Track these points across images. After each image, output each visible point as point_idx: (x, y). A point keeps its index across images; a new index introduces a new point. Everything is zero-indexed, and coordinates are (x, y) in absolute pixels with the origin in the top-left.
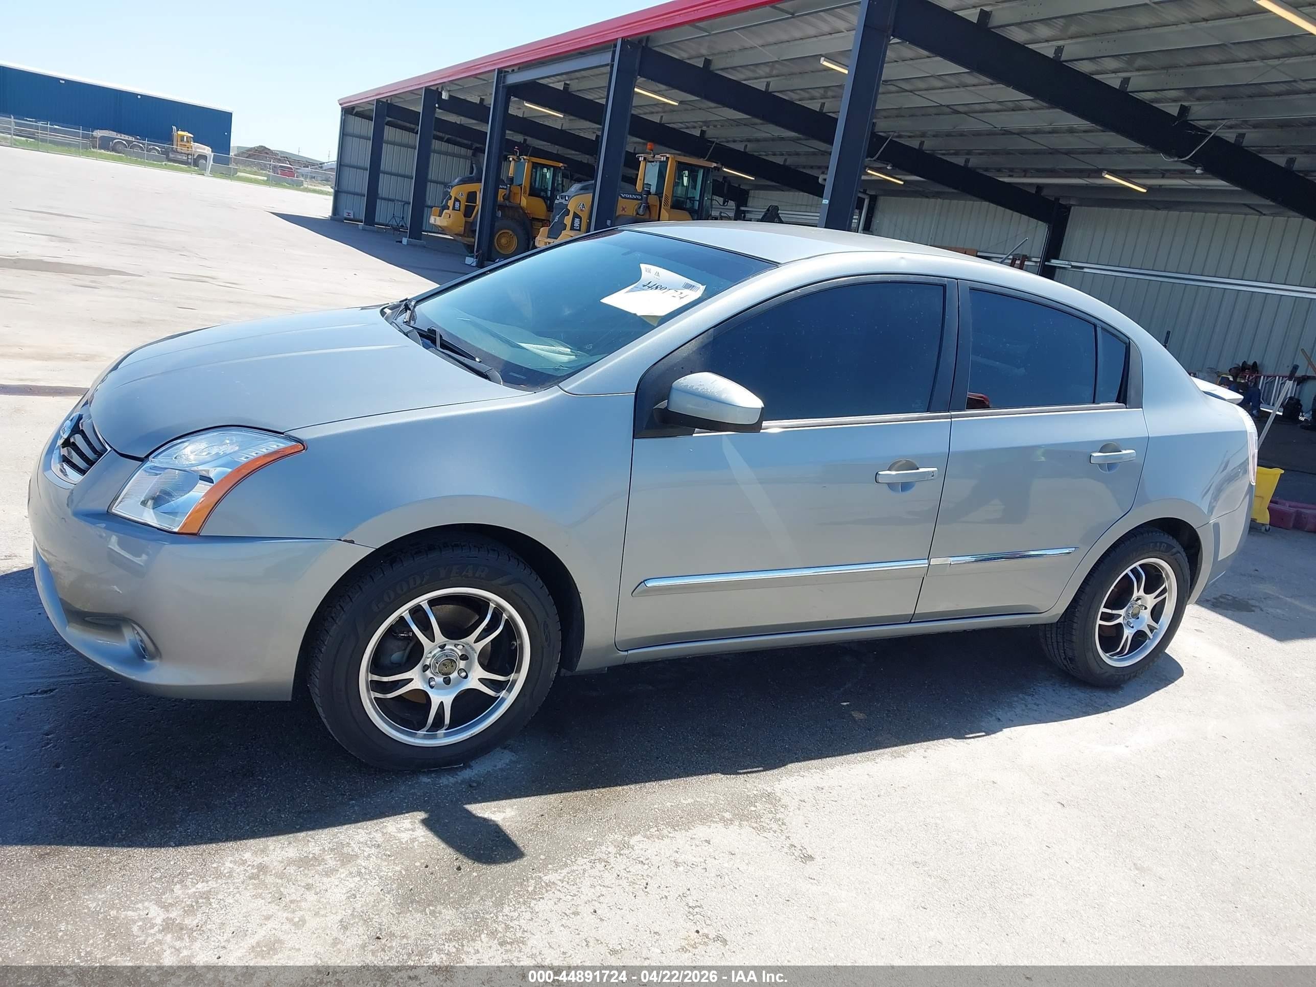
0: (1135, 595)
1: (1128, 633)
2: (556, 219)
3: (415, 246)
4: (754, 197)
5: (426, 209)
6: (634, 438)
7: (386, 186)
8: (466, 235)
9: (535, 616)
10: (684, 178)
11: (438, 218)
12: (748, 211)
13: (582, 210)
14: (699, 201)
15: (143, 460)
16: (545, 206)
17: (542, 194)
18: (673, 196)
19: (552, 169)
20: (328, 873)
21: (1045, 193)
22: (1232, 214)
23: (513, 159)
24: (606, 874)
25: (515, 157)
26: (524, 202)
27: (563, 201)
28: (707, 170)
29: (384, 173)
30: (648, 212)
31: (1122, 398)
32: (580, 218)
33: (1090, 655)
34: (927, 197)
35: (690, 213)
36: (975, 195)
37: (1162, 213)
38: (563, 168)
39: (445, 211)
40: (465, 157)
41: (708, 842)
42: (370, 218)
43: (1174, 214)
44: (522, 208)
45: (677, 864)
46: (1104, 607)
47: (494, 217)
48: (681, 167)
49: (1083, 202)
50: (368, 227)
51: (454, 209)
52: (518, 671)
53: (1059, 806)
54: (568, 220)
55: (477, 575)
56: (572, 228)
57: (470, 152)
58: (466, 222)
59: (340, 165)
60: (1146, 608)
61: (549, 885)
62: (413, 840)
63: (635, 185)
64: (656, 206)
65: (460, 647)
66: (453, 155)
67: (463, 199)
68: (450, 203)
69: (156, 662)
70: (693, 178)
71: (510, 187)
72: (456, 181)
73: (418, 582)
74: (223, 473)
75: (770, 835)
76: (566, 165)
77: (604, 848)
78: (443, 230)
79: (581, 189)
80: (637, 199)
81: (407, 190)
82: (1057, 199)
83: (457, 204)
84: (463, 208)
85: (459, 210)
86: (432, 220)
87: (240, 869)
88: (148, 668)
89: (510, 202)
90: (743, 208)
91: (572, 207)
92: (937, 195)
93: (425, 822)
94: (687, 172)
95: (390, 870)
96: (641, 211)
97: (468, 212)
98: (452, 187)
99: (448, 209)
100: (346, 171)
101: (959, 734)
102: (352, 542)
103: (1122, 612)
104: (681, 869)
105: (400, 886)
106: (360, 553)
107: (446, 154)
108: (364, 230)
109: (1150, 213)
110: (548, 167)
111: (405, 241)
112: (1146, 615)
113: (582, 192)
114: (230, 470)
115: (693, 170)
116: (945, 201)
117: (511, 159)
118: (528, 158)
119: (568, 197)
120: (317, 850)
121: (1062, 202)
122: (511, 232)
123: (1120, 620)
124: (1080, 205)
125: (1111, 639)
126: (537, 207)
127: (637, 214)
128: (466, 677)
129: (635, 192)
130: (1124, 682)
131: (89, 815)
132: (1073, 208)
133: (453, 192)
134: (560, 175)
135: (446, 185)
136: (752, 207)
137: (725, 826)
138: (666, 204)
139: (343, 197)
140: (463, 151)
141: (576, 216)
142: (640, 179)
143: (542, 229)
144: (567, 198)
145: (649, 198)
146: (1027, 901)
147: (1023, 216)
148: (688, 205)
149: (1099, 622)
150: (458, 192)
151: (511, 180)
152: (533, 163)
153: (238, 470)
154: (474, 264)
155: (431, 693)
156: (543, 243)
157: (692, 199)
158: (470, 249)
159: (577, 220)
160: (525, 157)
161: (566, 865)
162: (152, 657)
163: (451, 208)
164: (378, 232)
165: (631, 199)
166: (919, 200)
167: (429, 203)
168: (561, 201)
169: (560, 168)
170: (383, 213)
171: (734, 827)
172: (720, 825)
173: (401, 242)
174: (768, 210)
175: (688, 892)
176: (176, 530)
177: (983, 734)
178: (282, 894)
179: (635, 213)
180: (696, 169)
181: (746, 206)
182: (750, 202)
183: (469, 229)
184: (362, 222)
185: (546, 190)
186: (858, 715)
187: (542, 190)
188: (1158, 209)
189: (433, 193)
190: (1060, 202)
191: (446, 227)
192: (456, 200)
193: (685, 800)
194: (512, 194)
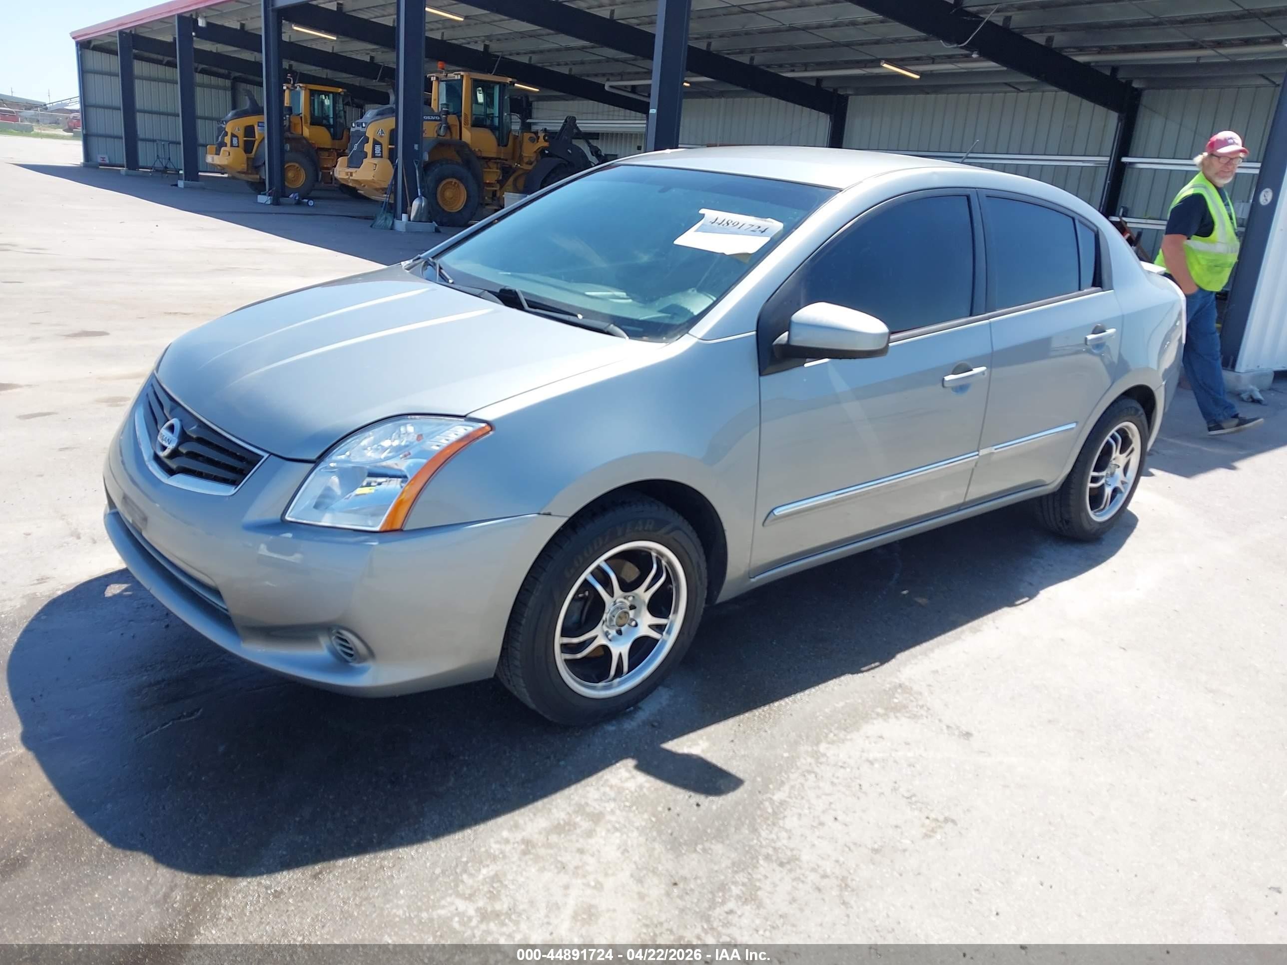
0: (1114, 456)
1: (1108, 491)
2: (355, 148)
3: (192, 188)
4: (538, 109)
5: (200, 149)
6: (760, 374)
7: (145, 125)
8: (250, 172)
9: (690, 559)
10: (478, 94)
11: (216, 157)
12: (535, 124)
13: (381, 136)
14: (499, 117)
15: (316, 462)
16: (329, 135)
17: (325, 122)
18: (472, 115)
19: (331, 95)
20: (590, 834)
21: (825, 85)
22: (994, 93)
23: (288, 88)
24: (821, 784)
25: (290, 86)
26: (306, 132)
27: (360, 128)
28: (503, 86)
29: (144, 111)
30: (448, 132)
31: (1098, 282)
32: (380, 144)
33: (1083, 515)
34: (711, 97)
35: (491, 130)
36: (763, 93)
37: (932, 97)
38: (342, 93)
39: (223, 149)
40: (224, 88)
41: (881, 737)
42: (132, 162)
43: (942, 97)
44: (305, 139)
45: (871, 763)
46: (1095, 470)
47: (282, 151)
48: (476, 84)
49: (858, 92)
50: (131, 172)
51: (232, 145)
52: (676, 611)
53: (1122, 650)
54: (368, 148)
55: (646, 528)
56: (374, 156)
57: (228, 83)
58: (248, 159)
59: (84, 105)
60: (1119, 467)
61: (782, 803)
62: (641, 787)
63: (430, 105)
64: (456, 125)
65: (631, 598)
66: (217, 87)
67: (240, 133)
68: (227, 140)
69: (369, 664)
70: (489, 96)
71: (289, 118)
72: (230, 115)
73: (601, 543)
74: (415, 464)
75: (925, 720)
76: (345, 90)
77: (803, 761)
78: (224, 169)
79: (378, 115)
80: (435, 120)
81: (175, 129)
82: (835, 90)
83: (235, 140)
84: (241, 144)
85: (238, 146)
86: (209, 159)
87: (508, 848)
88: (362, 671)
89: (292, 133)
90: (528, 121)
91: (370, 133)
92: (721, 94)
93: (639, 767)
94: (480, 88)
95: (640, 820)
96: (442, 132)
97: (248, 147)
98: (227, 122)
99: (226, 146)
100: (92, 111)
101: (1010, 601)
102: (549, 514)
103: (1104, 473)
104: (877, 765)
105: (660, 833)
106: (556, 524)
107: (210, 86)
108: (127, 175)
109: (921, 97)
110: (327, 94)
111: (181, 184)
112: (1119, 472)
113: (379, 117)
114: (424, 461)
115: (487, 87)
116: (729, 99)
117: (285, 88)
118: (304, 85)
119: (365, 123)
120: (563, 815)
121: (841, 92)
122: (297, 165)
123: (1103, 481)
124: (856, 94)
125: (1096, 498)
126: (320, 136)
127: (438, 135)
128: (636, 625)
129: (432, 113)
130: (1103, 533)
131: (330, 825)
132: (850, 97)
133: (229, 128)
134: (341, 101)
135: (219, 120)
136: (537, 119)
137: (885, 720)
138: (466, 124)
139: (94, 141)
140: (220, 81)
141: (376, 143)
142: (435, 100)
143: (340, 159)
144: (364, 125)
145: (448, 119)
146: (1151, 735)
147: (804, 108)
148: (488, 122)
149: (1090, 485)
150: (234, 126)
151: (290, 109)
152: (311, 90)
153: (434, 459)
154: (269, 202)
155: (610, 645)
156: (344, 174)
157: (491, 117)
158: (258, 187)
159: (378, 148)
160: (301, 85)
161: (783, 783)
162: (362, 659)
163: (229, 145)
164: (144, 176)
165: (432, 120)
166: (703, 100)
167: (201, 140)
168: (357, 128)
169: (339, 93)
170: (146, 154)
171: (892, 720)
172: (880, 720)
173: (176, 185)
174: (566, 121)
175: (897, 786)
176: (377, 529)
177: (1026, 599)
178: (562, 863)
179: (435, 135)
180: (492, 85)
181: (531, 118)
182: (535, 113)
183: (254, 166)
184: (123, 167)
185: (327, 118)
186: (922, 601)
187: (324, 118)
188: (928, 93)
189: (204, 130)
190: (839, 92)
191: (227, 166)
192: (233, 135)
193: (837, 703)
194: (292, 125)
